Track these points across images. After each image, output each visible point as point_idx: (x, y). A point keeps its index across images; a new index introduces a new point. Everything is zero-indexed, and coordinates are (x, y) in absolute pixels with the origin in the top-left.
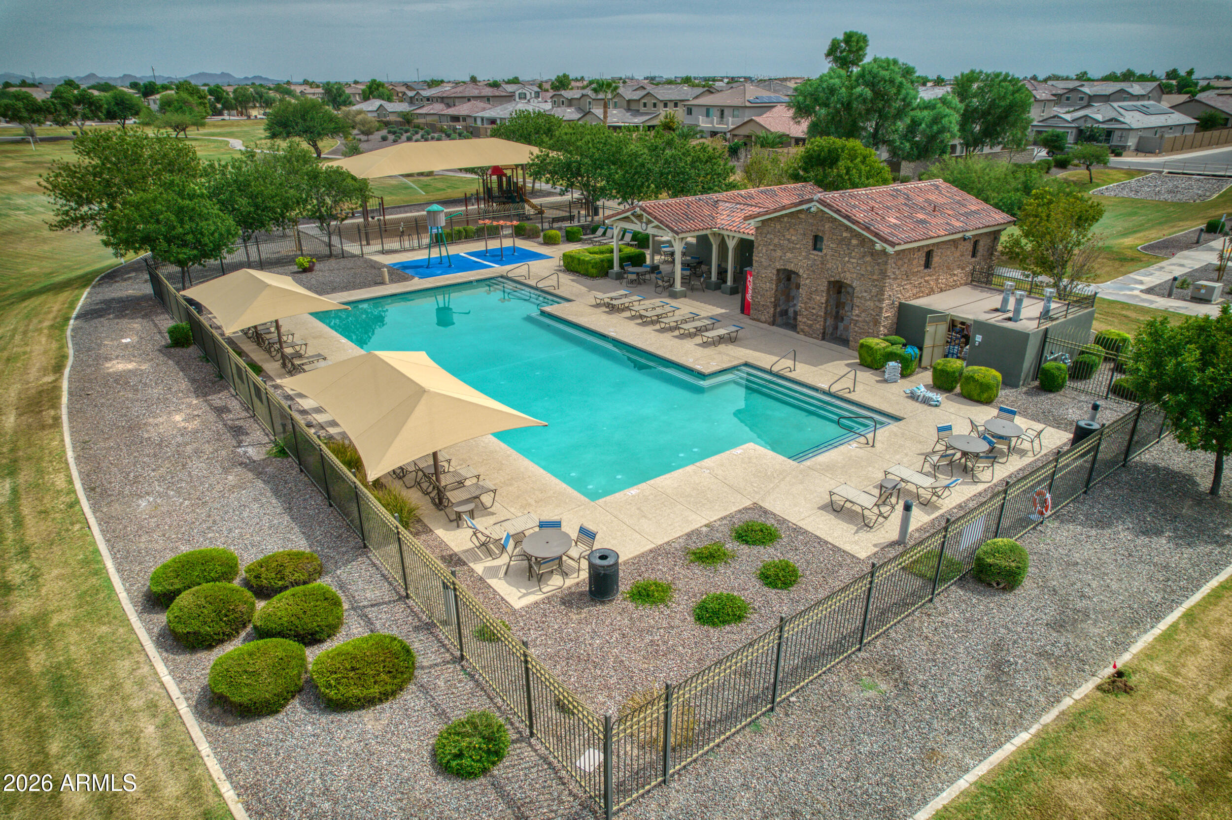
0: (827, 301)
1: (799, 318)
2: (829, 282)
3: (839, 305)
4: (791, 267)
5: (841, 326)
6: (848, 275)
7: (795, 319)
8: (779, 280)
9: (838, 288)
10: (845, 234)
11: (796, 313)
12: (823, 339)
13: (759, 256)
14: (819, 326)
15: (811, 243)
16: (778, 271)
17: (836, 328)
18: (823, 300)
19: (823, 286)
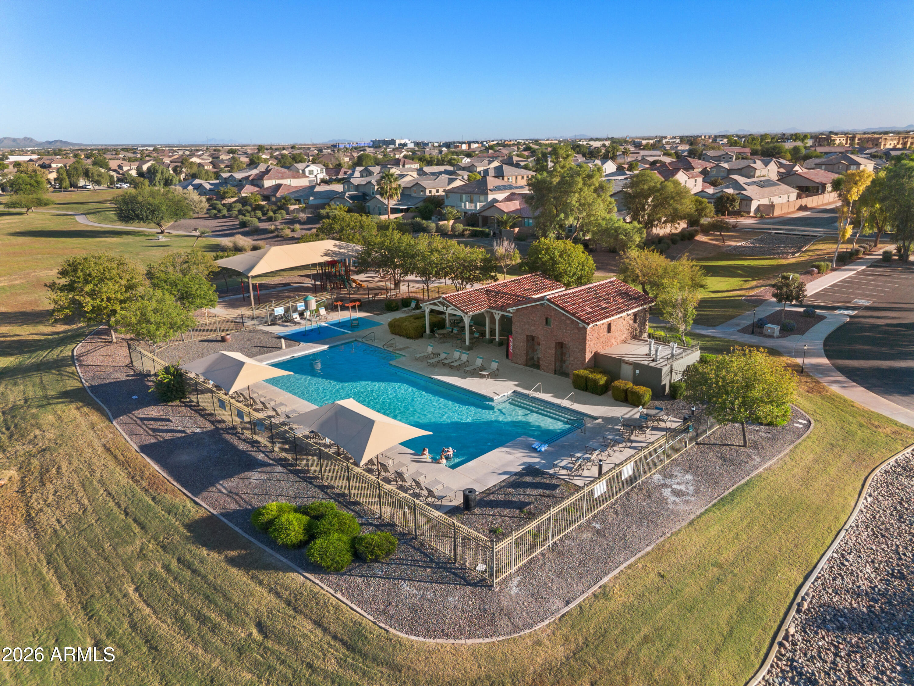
0: (556, 354)
1: (541, 362)
2: (556, 343)
3: (563, 354)
4: (534, 334)
5: (564, 366)
6: (566, 339)
7: (538, 362)
8: (528, 341)
9: (561, 346)
10: (562, 318)
11: (538, 358)
12: (555, 374)
13: (516, 328)
14: (552, 367)
15: (544, 322)
16: (527, 336)
17: (562, 367)
18: (554, 352)
19: (553, 345)
